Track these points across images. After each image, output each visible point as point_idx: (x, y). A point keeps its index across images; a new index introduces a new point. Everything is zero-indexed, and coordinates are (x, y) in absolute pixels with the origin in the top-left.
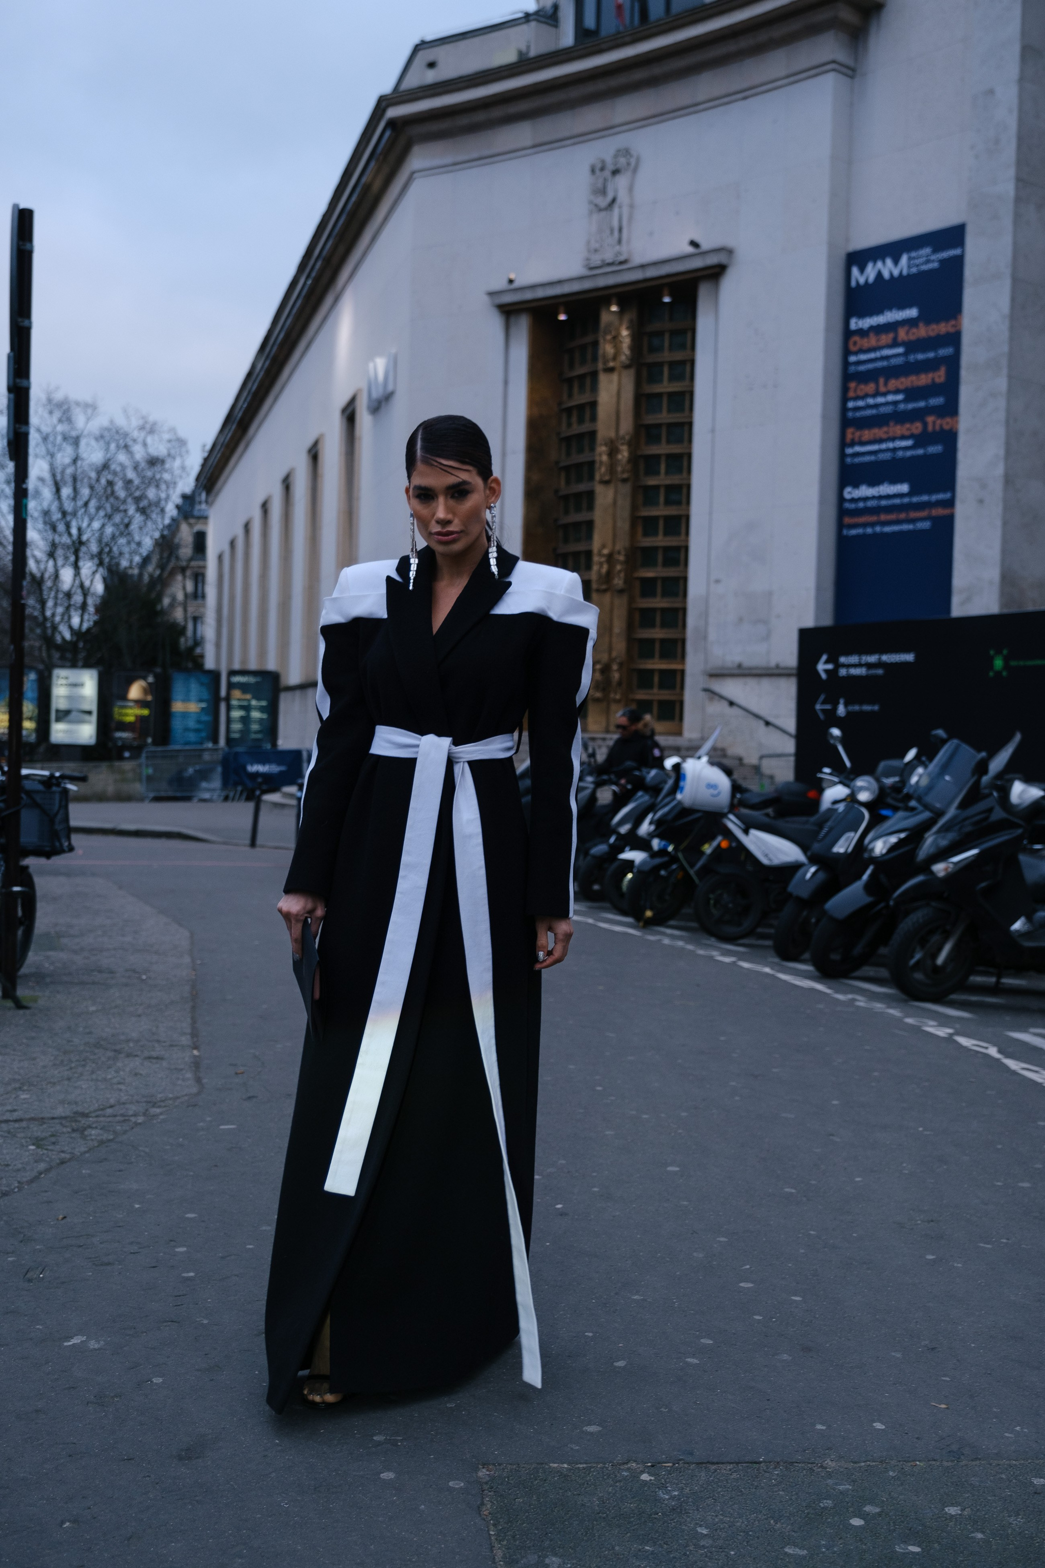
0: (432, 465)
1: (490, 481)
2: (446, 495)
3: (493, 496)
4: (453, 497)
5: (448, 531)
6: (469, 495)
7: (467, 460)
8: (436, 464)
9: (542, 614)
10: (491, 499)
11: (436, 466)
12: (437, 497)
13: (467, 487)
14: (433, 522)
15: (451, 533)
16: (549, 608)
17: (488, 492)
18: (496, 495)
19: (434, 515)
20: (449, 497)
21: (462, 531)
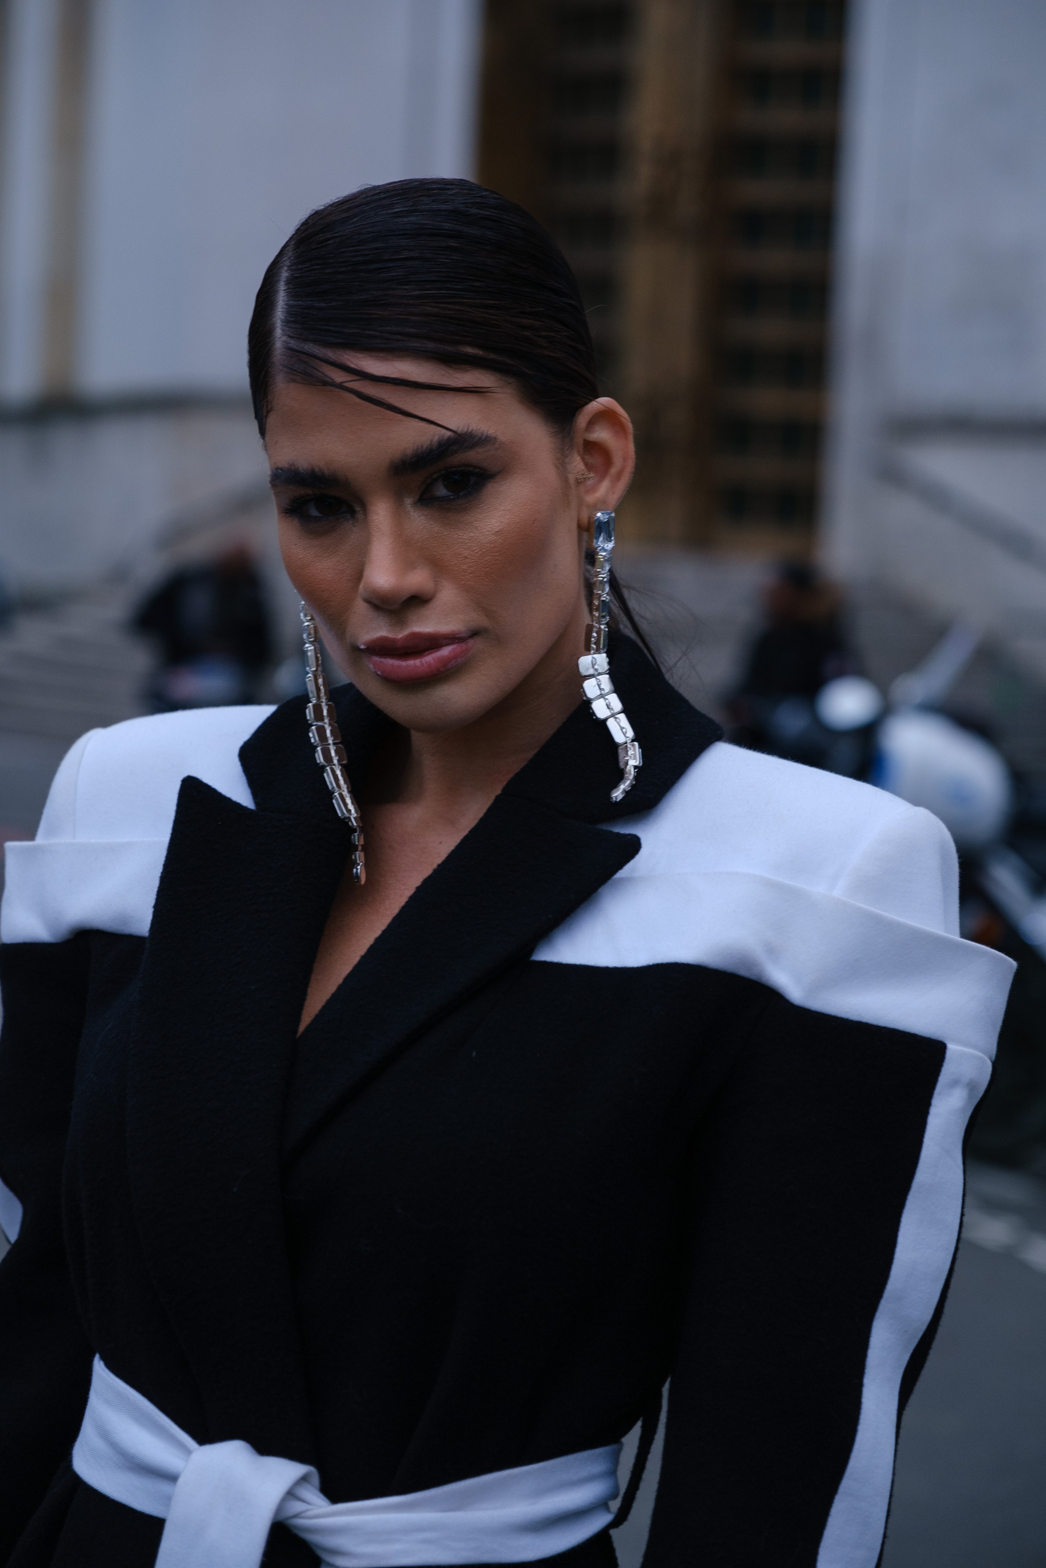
0: (327, 384)
1: (582, 419)
2: (398, 496)
3: (602, 478)
4: (425, 500)
5: (414, 635)
6: (491, 488)
7: (470, 350)
8: (339, 377)
9: (743, 972)
10: (594, 489)
11: (341, 386)
12: (364, 506)
13: (474, 456)
14: (360, 608)
15: (433, 642)
16: (772, 951)
17: (577, 464)
18: (613, 471)
19: (359, 575)
20: (408, 501)
21: (475, 633)
